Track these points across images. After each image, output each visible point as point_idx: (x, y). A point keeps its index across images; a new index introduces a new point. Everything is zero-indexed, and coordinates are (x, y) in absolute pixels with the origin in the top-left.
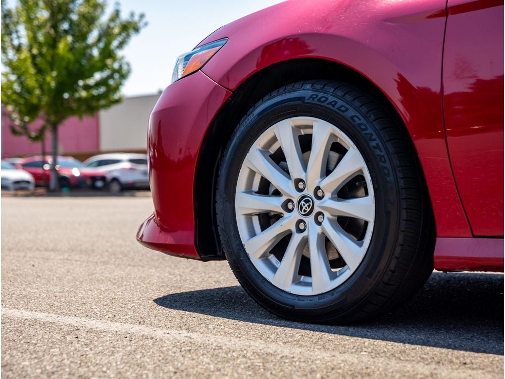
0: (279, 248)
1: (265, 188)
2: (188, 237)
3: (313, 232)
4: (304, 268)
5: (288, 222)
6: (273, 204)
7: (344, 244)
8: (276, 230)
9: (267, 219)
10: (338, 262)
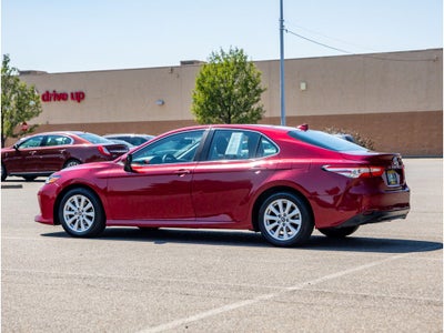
0: (74, 222)
1: (70, 209)
2: (52, 220)
3: (81, 219)
4: (79, 227)
5: (76, 217)
6: (73, 213)
7: (88, 221)
8: (73, 219)
9: (71, 216)
10: (87, 225)
